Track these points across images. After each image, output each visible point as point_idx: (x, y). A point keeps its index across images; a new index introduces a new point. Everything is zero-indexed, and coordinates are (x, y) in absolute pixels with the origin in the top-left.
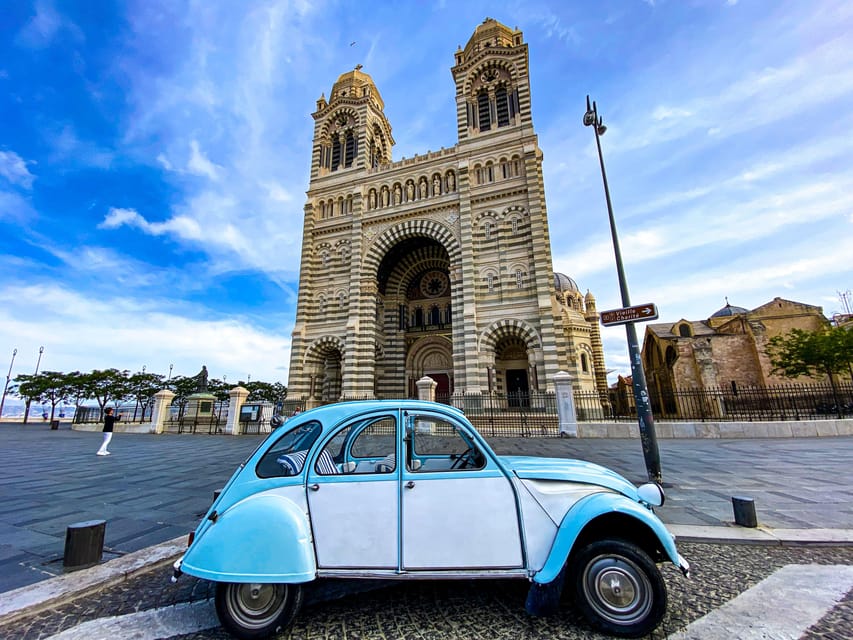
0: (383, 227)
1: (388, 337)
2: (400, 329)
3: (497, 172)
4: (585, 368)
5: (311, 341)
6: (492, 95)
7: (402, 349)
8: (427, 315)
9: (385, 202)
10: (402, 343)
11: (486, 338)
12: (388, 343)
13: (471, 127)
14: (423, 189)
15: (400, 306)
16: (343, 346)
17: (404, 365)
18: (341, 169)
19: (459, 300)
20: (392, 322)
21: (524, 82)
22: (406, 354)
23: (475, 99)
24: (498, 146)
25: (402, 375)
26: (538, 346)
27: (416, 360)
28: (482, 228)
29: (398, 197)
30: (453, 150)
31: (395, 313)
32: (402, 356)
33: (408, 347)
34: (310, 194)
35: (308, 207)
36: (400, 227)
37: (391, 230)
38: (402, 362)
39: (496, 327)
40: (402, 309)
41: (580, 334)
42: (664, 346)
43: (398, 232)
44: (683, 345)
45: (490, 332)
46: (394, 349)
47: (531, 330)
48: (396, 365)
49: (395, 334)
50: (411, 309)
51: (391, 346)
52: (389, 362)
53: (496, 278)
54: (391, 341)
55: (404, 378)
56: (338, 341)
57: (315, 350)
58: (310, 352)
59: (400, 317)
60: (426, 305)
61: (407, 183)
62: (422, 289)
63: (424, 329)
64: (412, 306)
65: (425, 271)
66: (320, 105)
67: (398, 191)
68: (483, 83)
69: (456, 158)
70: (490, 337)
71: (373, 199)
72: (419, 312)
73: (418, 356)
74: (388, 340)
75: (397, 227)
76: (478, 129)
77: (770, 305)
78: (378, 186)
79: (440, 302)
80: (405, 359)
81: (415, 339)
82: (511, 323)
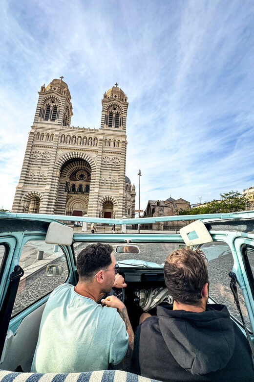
0: (66, 151)
1: (60, 194)
2: (65, 191)
3: (112, 144)
4: (129, 213)
5: (26, 192)
6: (114, 115)
7: (65, 200)
8: (77, 187)
9: (68, 141)
10: (66, 197)
11: (101, 201)
12: (60, 197)
13: (105, 125)
14: (85, 141)
15: (67, 182)
16: (42, 196)
17: (65, 206)
18: (49, 121)
19: (93, 186)
20: (62, 188)
21: (125, 116)
22: (67, 202)
23: (108, 114)
24: (114, 135)
25: (64, 210)
26: (117, 206)
27: (70, 205)
28: (105, 162)
29: (74, 141)
30: (98, 131)
31: (64, 185)
32: (65, 202)
33: (68, 199)
34: (33, 128)
35: (31, 133)
36: (74, 153)
37: (69, 154)
38: (65, 205)
39: (105, 197)
40: (67, 183)
41: (129, 202)
42: (152, 208)
43: (73, 155)
44: (157, 209)
45: (102, 199)
46: (62, 199)
47: (116, 200)
48: (62, 206)
49: (63, 193)
50: (71, 184)
51: (61, 198)
52: (59, 204)
53: (107, 181)
54: (61, 196)
55: (64, 211)
56: (40, 194)
57: (27, 196)
58: (25, 197)
59: (66, 187)
60: (77, 183)
61: (79, 137)
62: (77, 176)
63: (76, 193)
64: (72, 182)
65: (79, 170)
66: (43, 89)
67: (74, 139)
68: (112, 110)
69: (99, 134)
70: (102, 201)
71: (63, 139)
72: (74, 186)
73: (72, 203)
74: (59, 195)
75: (72, 153)
76: (108, 126)
77: (179, 200)
78: (66, 134)
79: (84, 184)
80: (66, 204)
81: (71, 197)
82: (110, 197)
